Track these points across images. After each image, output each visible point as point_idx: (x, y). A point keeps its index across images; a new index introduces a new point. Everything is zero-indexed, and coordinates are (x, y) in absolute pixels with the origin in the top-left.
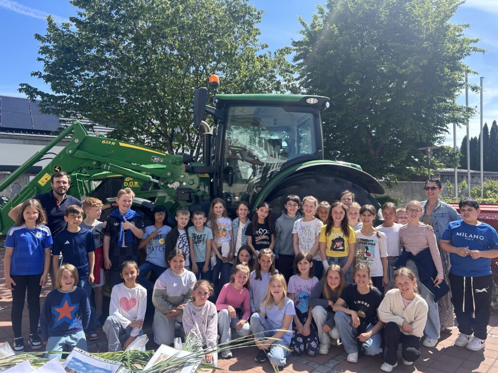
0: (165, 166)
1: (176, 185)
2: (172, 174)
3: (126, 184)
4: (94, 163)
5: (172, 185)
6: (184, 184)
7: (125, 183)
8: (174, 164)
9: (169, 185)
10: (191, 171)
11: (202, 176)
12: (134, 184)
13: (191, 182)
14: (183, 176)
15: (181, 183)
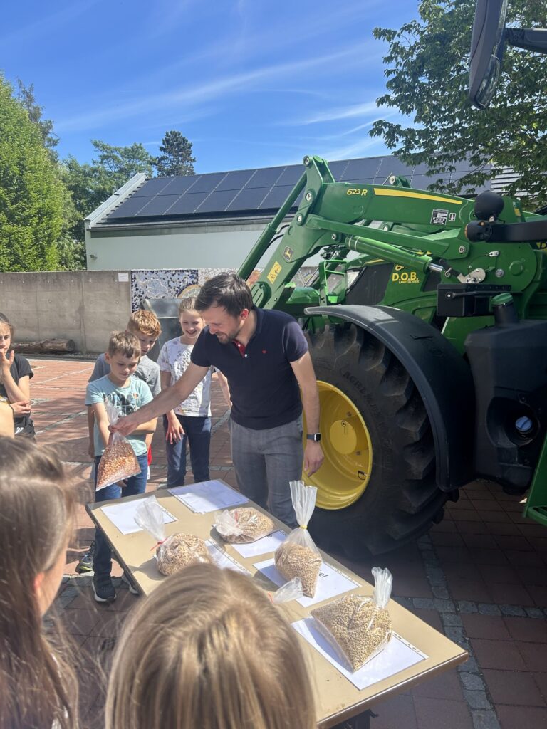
2: (470, 250)
3: (396, 277)
4: (334, 237)
6: (499, 272)
7: (394, 274)
12: (409, 277)
13: (517, 268)
14: (495, 253)
15: (491, 271)
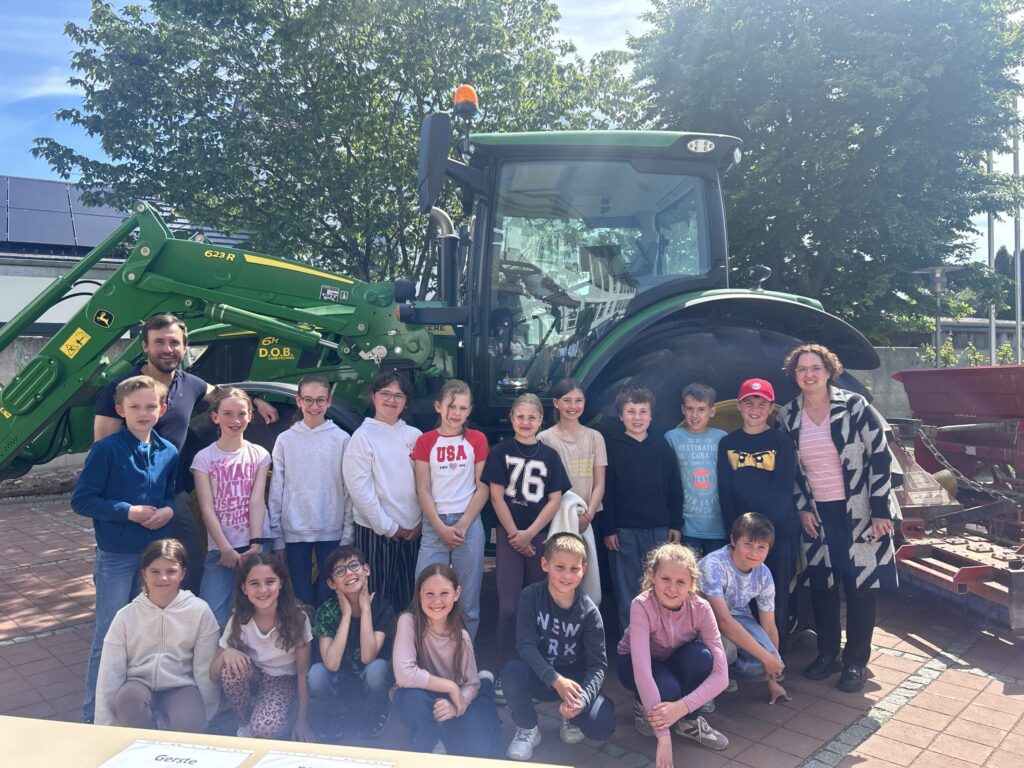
0: (351, 310)
1: (379, 352)
2: (369, 329)
3: (264, 353)
4: (189, 303)
5: (369, 354)
6: (398, 350)
7: (261, 350)
8: (371, 303)
9: (362, 354)
10: (412, 319)
11: (437, 332)
12: (282, 352)
13: (413, 346)
14: (393, 332)
15: (390, 349)
